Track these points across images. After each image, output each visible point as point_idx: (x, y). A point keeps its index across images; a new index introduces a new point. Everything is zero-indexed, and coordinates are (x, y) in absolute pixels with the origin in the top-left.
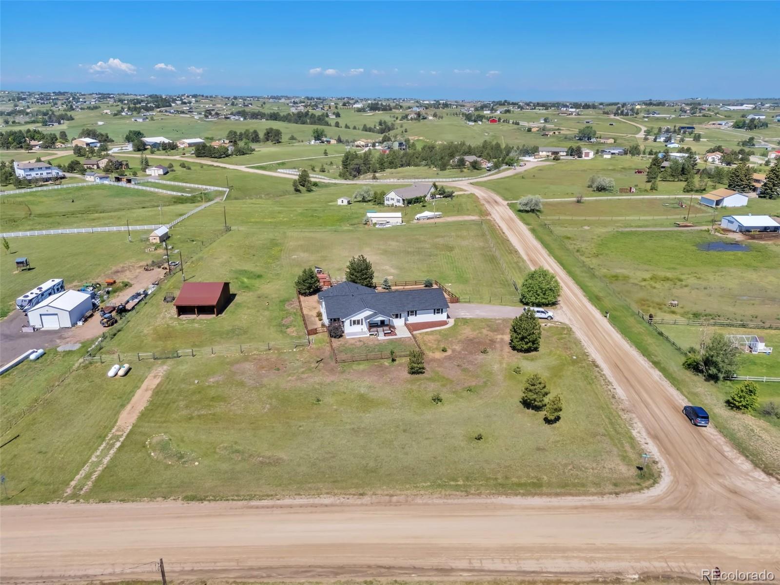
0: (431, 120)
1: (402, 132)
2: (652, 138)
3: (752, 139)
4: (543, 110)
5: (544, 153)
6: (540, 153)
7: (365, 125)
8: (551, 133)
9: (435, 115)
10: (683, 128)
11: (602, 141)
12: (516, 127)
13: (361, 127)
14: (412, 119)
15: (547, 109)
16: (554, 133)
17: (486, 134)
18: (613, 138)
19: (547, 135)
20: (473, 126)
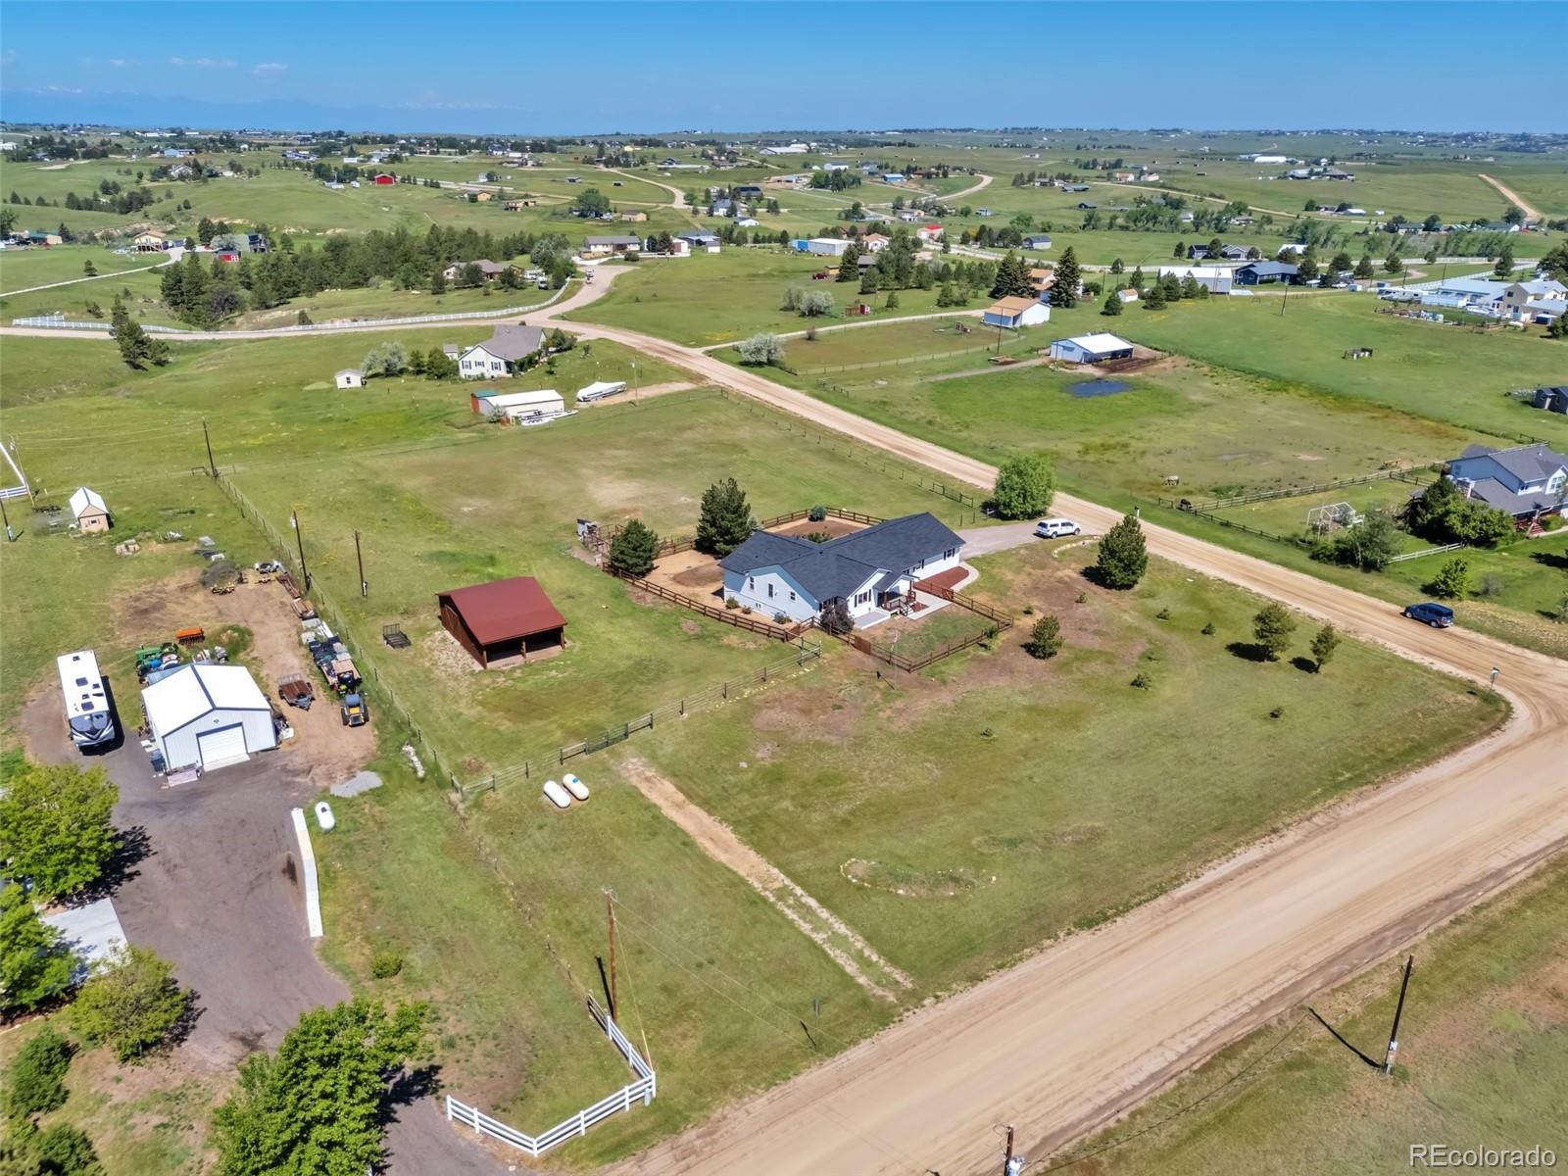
0: (228, 178)
1: (179, 209)
2: (703, 209)
3: (857, 206)
4: (456, 154)
5: (600, 249)
6: (592, 247)
7: (71, 196)
8: (520, 205)
9: (235, 167)
10: (744, 189)
11: (625, 217)
12: (435, 192)
13: (62, 200)
14: (182, 177)
15: (463, 153)
16: (526, 203)
17: (386, 209)
18: (644, 212)
19: (516, 208)
20: (344, 191)
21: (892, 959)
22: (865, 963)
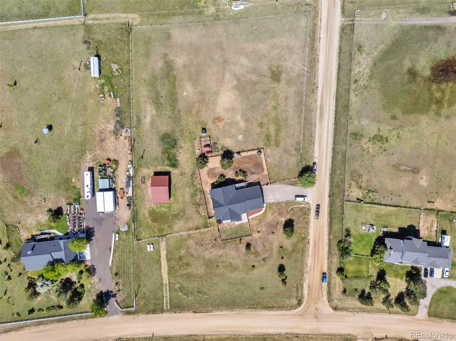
21: (170, 303)
22: (167, 303)
